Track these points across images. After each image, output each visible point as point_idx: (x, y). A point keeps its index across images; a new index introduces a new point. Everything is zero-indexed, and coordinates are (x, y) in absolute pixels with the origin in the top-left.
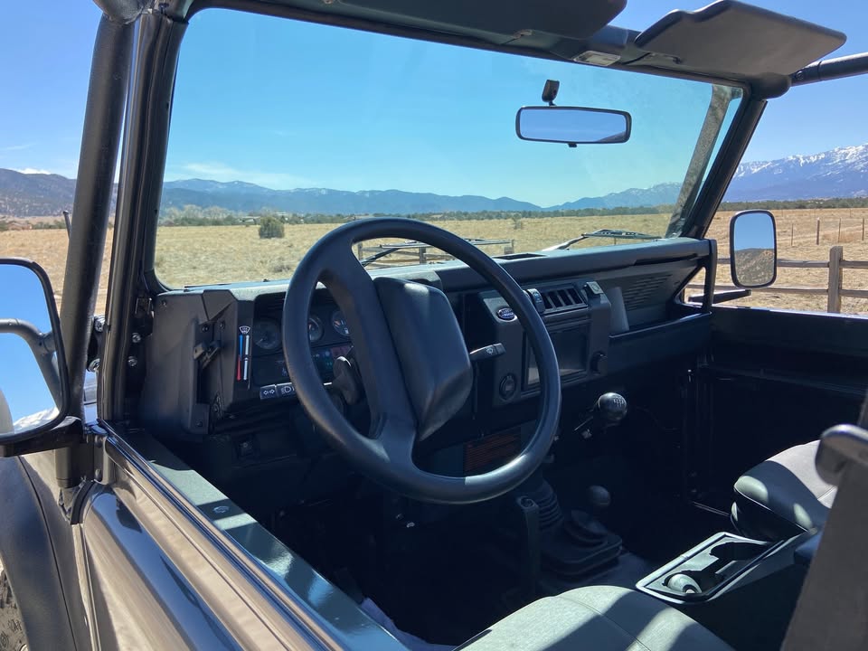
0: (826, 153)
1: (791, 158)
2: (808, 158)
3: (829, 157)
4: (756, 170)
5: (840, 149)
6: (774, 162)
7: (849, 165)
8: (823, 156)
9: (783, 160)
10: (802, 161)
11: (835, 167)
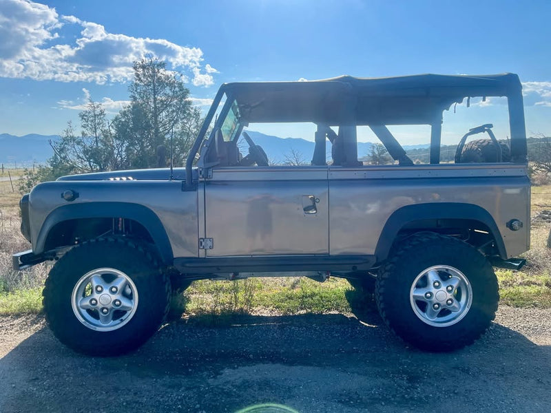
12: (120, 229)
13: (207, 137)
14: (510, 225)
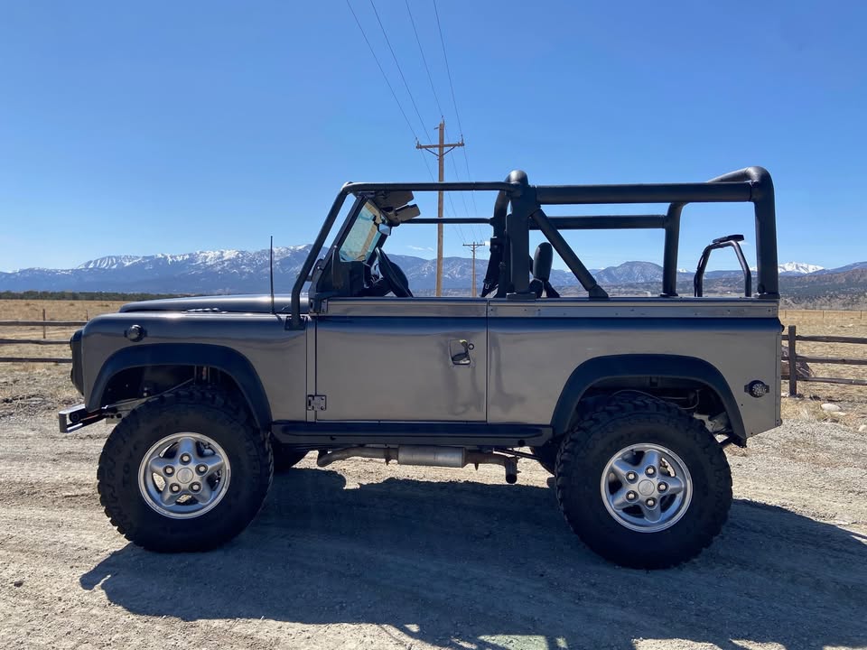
0: (190, 255)
1: (160, 256)
2: (175, 257)
3: (192, 258)
4: (128, 264)
5: (201, 252)
6: (145, 258)
7: (209, 267)
8: (187, 257)
9: (153, 257)
10: (170, 260)
11: (198, 267)
12: (204, 378)
13: (322, 255)
14: (750, 388)
